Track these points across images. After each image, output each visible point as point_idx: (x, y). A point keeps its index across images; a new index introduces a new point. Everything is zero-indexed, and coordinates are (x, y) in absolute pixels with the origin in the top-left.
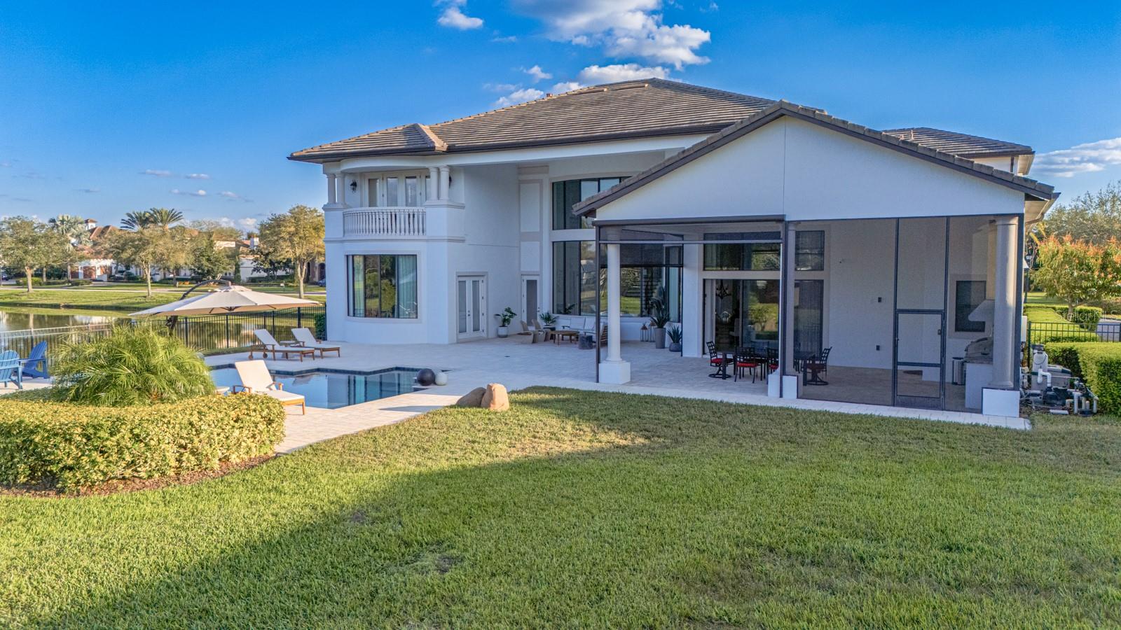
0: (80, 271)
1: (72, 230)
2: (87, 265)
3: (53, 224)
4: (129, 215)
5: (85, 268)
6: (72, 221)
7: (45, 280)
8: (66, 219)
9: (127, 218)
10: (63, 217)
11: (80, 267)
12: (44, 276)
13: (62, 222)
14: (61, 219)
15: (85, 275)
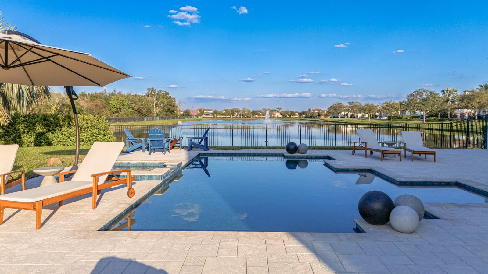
0: (458, 115)
1: (451, 94)
2: (462, 112)
3: (443, 92)
4: (481, 86)
5: (461, 113)
6: (452, 90)
7: (439, 118)
8: (449, 89)
9: (479, 87)
10: (447, 89)
11: (458, 113)
12: (439, 117)
13: (447, 91)
14: (447, 90)
15: (461, 117)
